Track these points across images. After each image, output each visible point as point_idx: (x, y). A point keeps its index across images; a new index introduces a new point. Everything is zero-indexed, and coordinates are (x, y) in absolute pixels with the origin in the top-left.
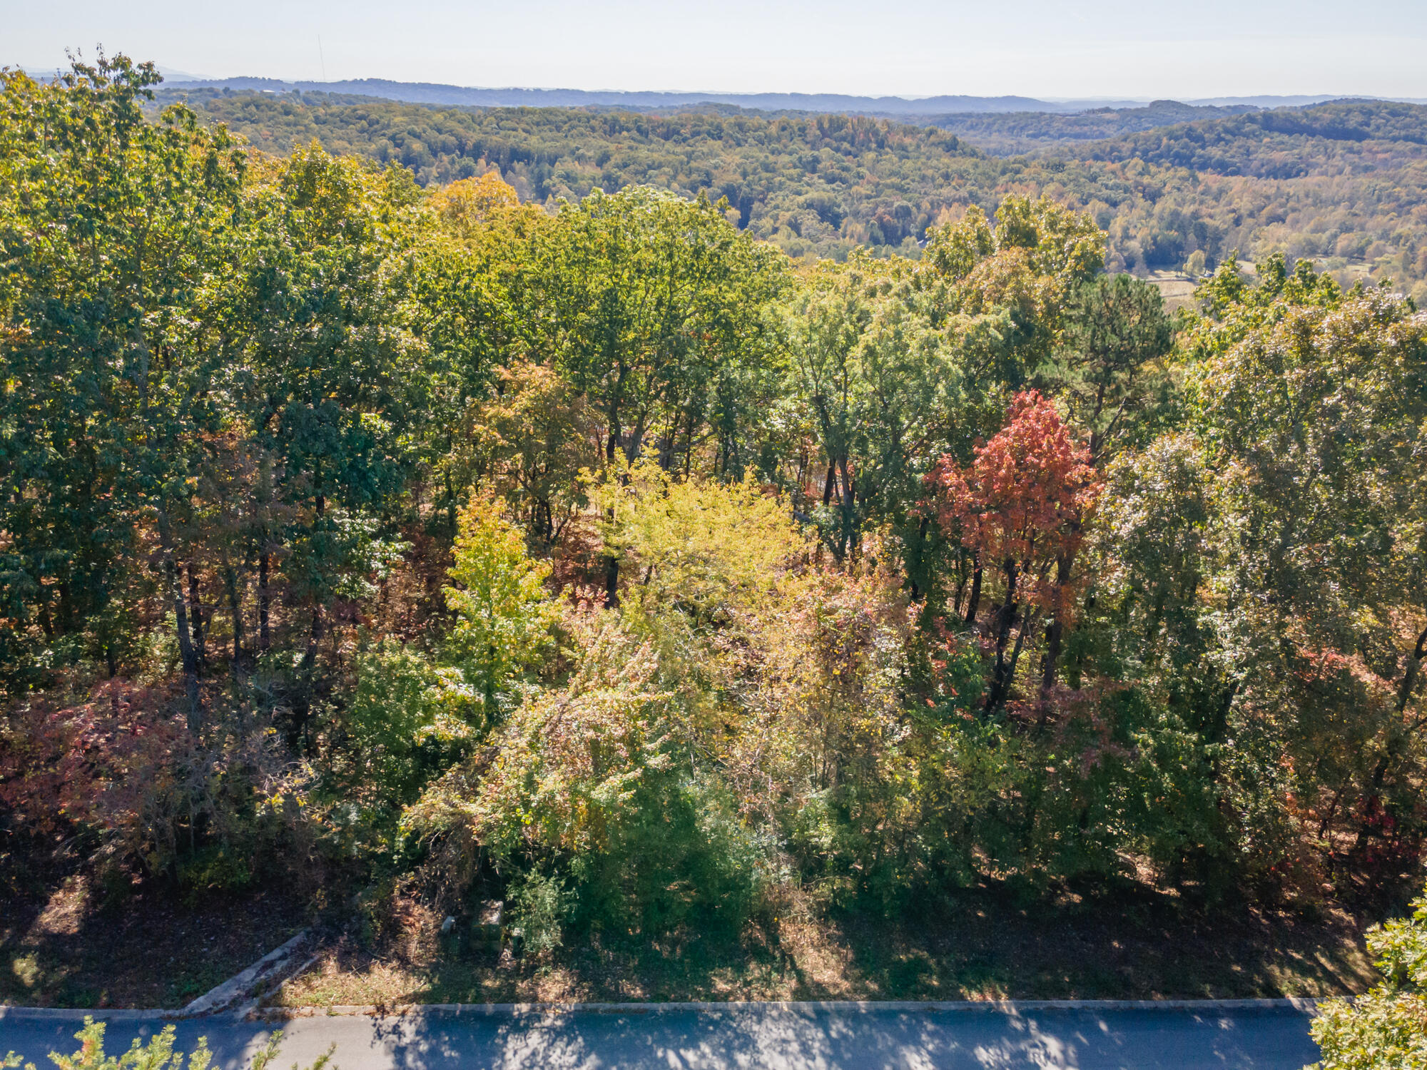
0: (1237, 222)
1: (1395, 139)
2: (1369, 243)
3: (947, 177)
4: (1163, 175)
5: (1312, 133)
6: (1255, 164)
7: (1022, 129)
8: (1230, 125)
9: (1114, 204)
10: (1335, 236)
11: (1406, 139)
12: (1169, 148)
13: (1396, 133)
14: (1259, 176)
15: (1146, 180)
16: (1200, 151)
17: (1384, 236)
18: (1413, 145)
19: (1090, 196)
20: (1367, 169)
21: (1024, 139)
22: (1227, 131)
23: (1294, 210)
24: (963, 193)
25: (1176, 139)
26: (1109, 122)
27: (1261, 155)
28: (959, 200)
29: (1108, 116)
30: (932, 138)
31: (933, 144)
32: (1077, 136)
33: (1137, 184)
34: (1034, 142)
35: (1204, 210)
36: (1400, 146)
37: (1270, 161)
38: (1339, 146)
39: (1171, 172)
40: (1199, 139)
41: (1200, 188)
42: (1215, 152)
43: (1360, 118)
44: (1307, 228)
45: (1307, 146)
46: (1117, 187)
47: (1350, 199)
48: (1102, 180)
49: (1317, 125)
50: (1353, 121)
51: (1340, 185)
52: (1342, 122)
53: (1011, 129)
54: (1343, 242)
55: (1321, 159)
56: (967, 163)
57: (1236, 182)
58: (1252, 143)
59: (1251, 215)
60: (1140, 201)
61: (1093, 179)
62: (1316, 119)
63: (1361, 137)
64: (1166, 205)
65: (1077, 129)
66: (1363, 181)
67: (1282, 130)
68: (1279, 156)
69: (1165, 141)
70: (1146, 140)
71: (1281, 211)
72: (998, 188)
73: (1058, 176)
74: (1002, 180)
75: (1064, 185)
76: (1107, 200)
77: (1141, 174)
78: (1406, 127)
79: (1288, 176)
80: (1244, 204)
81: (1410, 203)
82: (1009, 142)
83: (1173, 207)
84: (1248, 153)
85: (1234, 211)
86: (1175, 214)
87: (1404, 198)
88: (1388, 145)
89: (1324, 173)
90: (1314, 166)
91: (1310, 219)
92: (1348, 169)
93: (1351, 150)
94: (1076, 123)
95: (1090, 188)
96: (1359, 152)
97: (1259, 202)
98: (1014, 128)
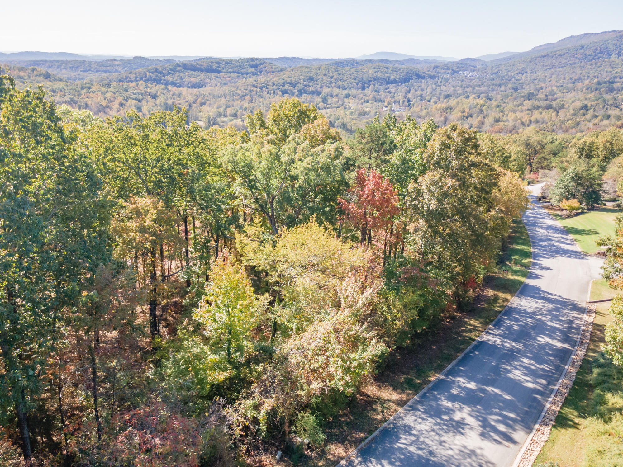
0: (190, 106)
1: (230, 73)
2: (237, 111)
3: (53, 91)
4: (154, 88)
5: (202, 71)
6: (186, 83)
7: (77, 68)
8: (171, 67)
9: (140, 101)
10: (225, 109)
11: (234, 72)
12: (151, 77)
13: (230, 70)
14: (189, 87)
15: (149, 90)
16: (163, 78)
17: (241, 108)
18: (236, 75)
19: (128, 98)
20: (225, 84)
21: (81, 73)
22: (171, 69)
23: (208, 100)
24: (67, 98)
25: (152, 73)
26: (118, 65)
27: (187, 79)
28: (65, 102)
29: (116, 63)
30: (35, 72)
31: (37, 75)
32: (105, 71)
33: (146, 92)
34: (85, 74)
35: (177, 102)
36: (233, 75)
37: (191, 82)
38: (213, 75)
39: (157, 87)
40: (161, 73)
41: (171, 93)
42: (169, 78)
43: (216, 65)
44: (215, 107)
45: (202, 76)
46: (139, 94)
47: (224, 95)
48: (131, 91)
49: (203, 68)
50: (215, 66)
51: (219, 90)
52: (211, 66)
53: (71, 68)
54: (229, 111)
55: (208, 80)
56: (62, 85)
57: (184, 90)
58: (182, 74)
59: (194, 103)
60: (150, 99)
61: (126, 90)
62: (202, 65)
63: (219, 72)
64: (161, 100)
65: (104, 68)
66: (225, 88)
67: (192, 70)
68: (194, 80)
69: (148, 74)
70: (140, 73)
71: (203, 101)
72: (83, 96)
73: (110, 89)
74: (83, 92)
75: (114, 93)
76: (136, 99)
77: (145, 88)
78: (232, 68)
79: (199, 88)
80: (190, 99)
81: (244, 96)
82: (73, 74)
83: (164, 101)
84: (182, 78)
85: (187, 102)
86: (166, 104)
87: (241, 94)
88: (229, 75)
89: (211, 86)
90: (207, 83)
91: (215, 103)
92: (219, 84)
93: (217, 77)
94: (103, 65)
95: (127, 94)
96: (220, 78)
97: (195, 98)
98: (73, 67)
